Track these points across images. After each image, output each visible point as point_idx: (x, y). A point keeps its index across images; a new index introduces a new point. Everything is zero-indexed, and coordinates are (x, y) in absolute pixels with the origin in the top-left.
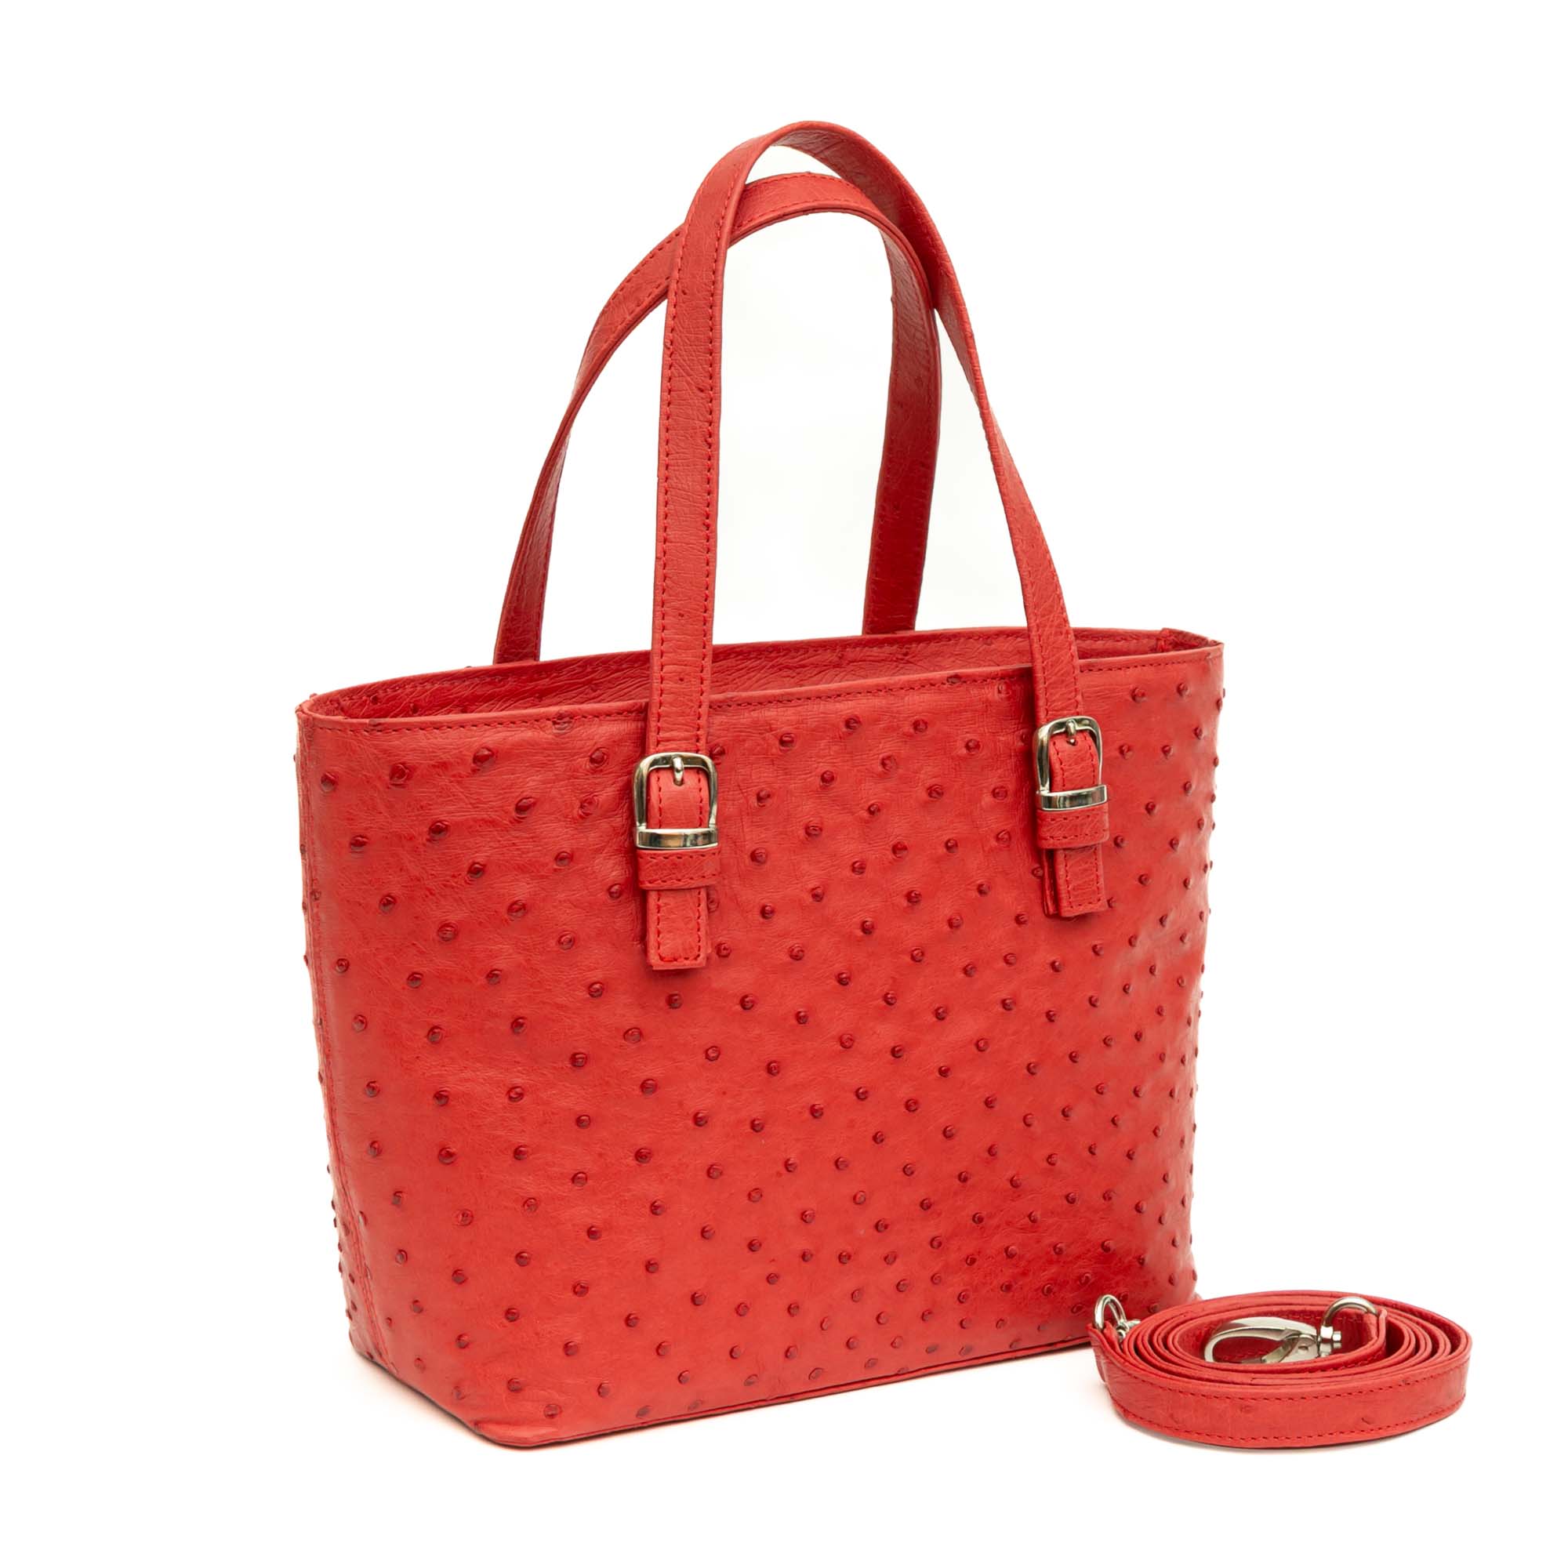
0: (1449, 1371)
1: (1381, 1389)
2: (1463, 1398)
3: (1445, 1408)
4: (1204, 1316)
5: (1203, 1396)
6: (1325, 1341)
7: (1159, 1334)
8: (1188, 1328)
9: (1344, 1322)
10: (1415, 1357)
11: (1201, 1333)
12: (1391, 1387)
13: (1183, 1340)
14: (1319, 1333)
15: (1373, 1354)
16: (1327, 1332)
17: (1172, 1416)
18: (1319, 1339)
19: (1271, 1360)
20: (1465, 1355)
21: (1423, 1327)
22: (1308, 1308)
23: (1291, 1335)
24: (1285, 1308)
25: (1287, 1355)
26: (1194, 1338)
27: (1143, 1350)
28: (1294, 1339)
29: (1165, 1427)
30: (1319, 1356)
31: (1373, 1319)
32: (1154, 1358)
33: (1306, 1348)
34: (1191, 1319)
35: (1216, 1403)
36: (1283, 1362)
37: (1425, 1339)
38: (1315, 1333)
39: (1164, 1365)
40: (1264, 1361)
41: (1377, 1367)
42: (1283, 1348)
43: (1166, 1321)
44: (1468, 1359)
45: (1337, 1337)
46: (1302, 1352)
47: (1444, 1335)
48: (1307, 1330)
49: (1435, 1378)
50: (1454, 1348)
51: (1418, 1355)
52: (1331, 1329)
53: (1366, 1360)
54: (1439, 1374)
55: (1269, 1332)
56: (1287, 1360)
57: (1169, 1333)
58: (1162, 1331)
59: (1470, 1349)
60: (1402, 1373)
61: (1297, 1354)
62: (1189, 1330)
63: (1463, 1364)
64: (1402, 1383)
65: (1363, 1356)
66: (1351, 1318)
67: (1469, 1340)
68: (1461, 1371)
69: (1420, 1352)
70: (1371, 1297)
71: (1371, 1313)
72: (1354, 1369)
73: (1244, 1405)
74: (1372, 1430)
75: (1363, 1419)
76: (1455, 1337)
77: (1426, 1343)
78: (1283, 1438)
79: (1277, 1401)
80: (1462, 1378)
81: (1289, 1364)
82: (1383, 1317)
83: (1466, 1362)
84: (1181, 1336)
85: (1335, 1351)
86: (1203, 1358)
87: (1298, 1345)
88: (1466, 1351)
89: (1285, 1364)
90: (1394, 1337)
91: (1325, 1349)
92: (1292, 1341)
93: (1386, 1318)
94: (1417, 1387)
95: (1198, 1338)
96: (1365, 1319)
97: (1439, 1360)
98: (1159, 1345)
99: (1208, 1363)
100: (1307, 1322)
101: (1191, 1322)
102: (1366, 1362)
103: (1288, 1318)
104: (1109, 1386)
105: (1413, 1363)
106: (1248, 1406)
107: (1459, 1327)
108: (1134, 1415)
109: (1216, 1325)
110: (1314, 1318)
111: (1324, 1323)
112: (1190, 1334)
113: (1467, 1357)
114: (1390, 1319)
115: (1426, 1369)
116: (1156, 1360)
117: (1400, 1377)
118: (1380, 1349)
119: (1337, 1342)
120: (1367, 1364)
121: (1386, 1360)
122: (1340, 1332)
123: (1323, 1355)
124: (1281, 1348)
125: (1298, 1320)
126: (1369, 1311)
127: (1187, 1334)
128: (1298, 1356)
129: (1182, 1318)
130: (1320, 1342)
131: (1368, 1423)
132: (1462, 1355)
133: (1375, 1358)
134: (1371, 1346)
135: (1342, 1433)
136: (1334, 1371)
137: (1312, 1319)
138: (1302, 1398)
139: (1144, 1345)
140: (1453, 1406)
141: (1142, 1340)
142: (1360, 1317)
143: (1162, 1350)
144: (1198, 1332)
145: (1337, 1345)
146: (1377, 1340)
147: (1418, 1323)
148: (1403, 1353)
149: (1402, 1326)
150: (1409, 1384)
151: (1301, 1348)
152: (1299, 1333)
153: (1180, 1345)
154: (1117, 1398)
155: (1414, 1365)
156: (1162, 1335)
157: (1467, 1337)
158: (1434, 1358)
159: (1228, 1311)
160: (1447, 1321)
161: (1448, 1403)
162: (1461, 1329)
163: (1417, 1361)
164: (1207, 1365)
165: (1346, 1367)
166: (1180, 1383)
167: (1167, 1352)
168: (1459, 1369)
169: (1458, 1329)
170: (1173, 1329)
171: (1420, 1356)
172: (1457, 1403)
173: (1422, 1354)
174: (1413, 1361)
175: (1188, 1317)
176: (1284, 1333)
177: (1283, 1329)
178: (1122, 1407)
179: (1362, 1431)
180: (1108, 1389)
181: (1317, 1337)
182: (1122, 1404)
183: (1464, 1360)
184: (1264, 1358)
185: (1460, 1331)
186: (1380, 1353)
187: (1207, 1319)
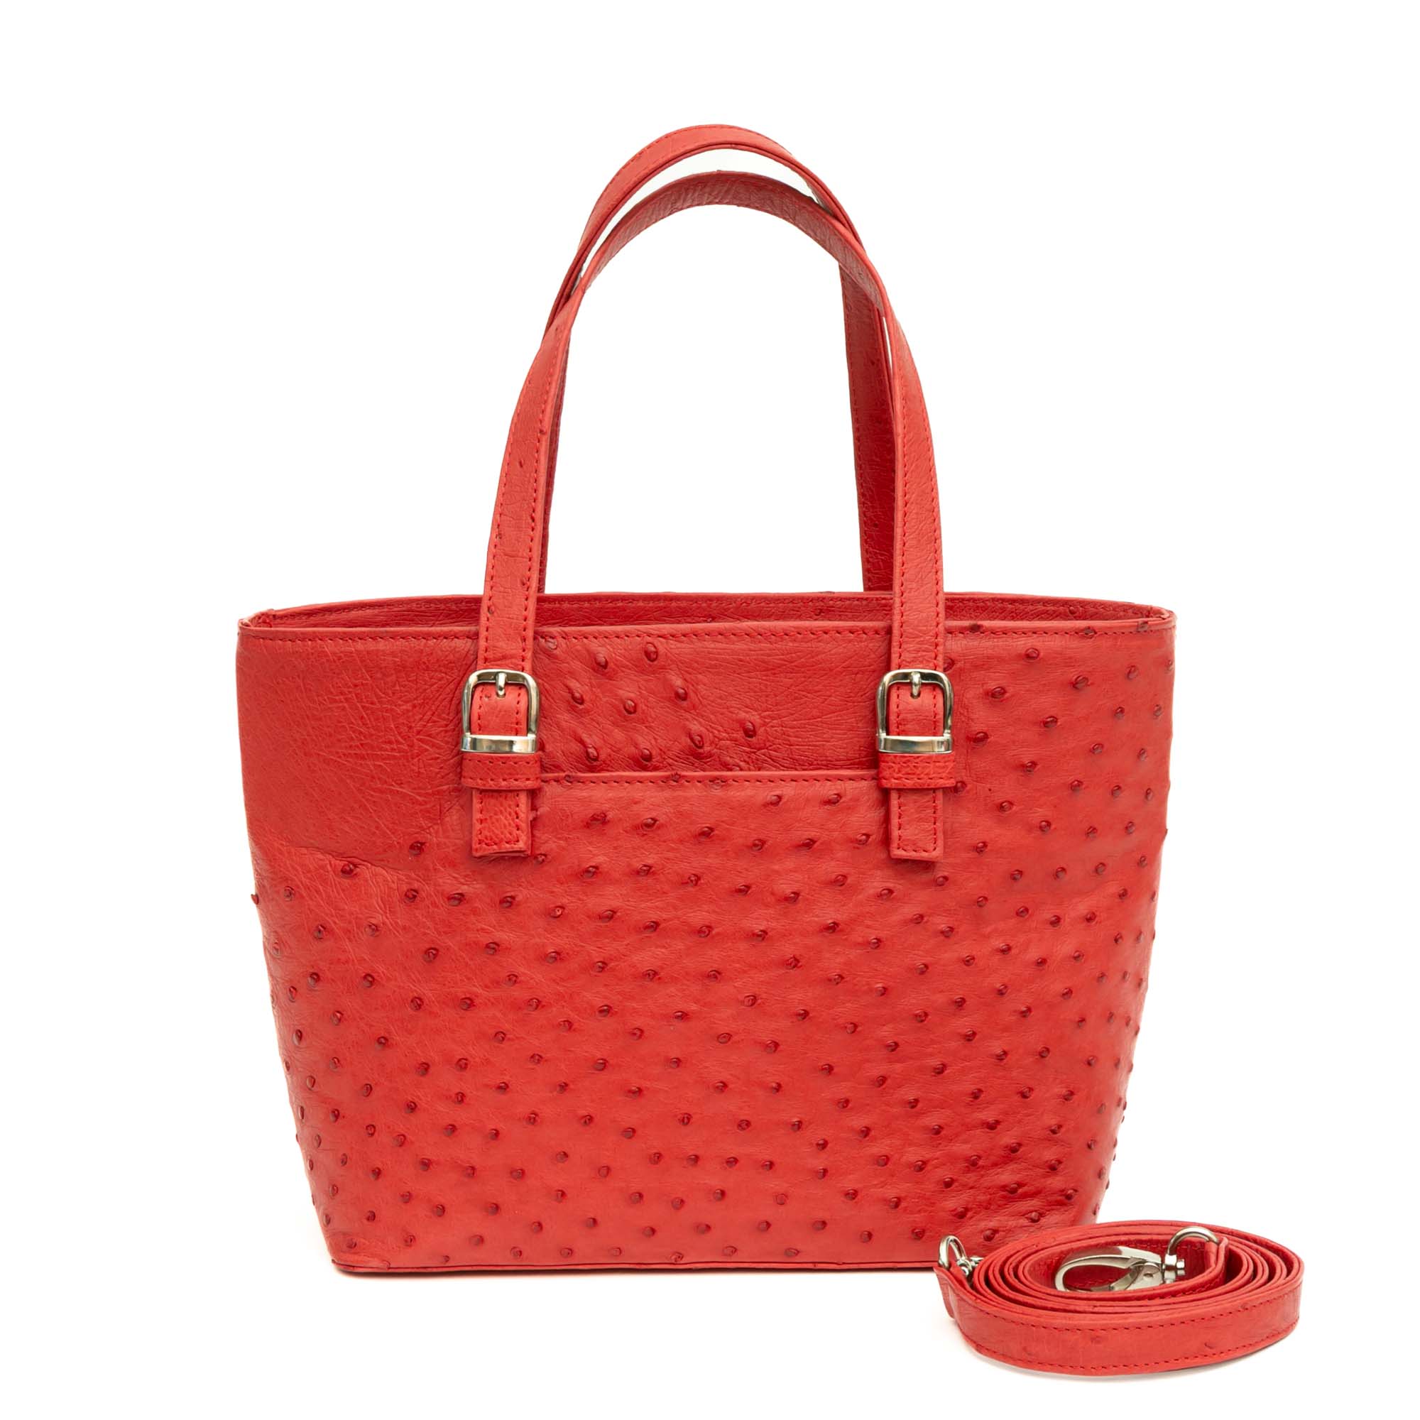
0: (1284, 1295)
1: (1222, 1315)
2: (1297, 1321)
3: (1280, 1330)
4: (1056, 1245)
5: (1055, 1328)
6: (1170, 1268)
7: (1011, 1264)
8: (1039, 1257)
9: (1188, 1250)
10: (1252, 1284)
11: (1052, 1262)
12: (1230, 1313)
13: (1034, 1269)
14: (1163, 1261)
15: (1211, 1281)
16: (1171, 1260)
17: (1025, 1349)
18: (1164, 1267)
19: (1118, 1287)
20: (1299, 1279)
21: (1263, 1255)
22: (1155, 1237)
23: (1137, 1263)
24: (1133, 1238)
25: (1133, 1282)
26: (1046, 1267)
27: (993, 1281)
28: (1139, 1267)
29: (1020, 1360)
30: (1164, 1282)
31: (1213, 1248)
32: (1002, 1288)
33: (1151, 1275)
34: (1042, 1249)
35: (1068, 1335)
36: (1129, 1289)
37: (1263, 1265)
38: (1159, 1261)
39: (1013, 1295)
40: (1113, 1288)
41: (1212, 1294)
42: (1130, 1275)
43: (1018, 1252)
44: (1301, 1283)
45: (1181, 1265)
46: (1146, 1279)
47: (1281, 1261)
48: (1152, 1258)
49: (1271, 1303)
50: (1289, 1272)
51: (1255, 1281)
52: (1174, 1257)
53: (1203, 1287)
54: (1275, 1299)
55: (1116, 1260)
56: (1133, 1287)
57: (1020, 1262)
58: (1013, 1261)
59: (1302, 1273)
60: (1241, 1299)
61: (1142, 1282)
62: (1041, 1260)
63: (1296, 1288)
64: (1241, 1309)
65: (1201, 1284)
66: (1196, 1247)
67: (1301, 1265)
68: (1294, 1295)
69: (1256, 1279)
70: (1213, 1226)
71: (1213, 1241)
72: (1192, 1296)
73: (1094, 1336)
74: (1214, 1354)
75: (1206, 1345)
76: (1289, 1261)
77: (1263, 1271)
78: (1132, 1366)
79: (1125, 1330)
80: (1296, 1301)
81: (1135, 1291)
82: (1223, 1245)
83: (1299, 1285)
84: (1033, 1266)
85: (1179, 1278)
86: (1055, 1287)
87: (1143, 1273)
88: (1298, 1276)
89: (1130, 1292)
90: (1233, 1264)
91: (1170, 1276)
92: (1138, 1268)
93: (1226, 1247)
94: (1254, 1311)
95: (1049, 1266)
96: (1206, 1247)
97: (1275, 1285)
98: (1009, 1274)
99: (1059, 1291)
100: (1153, 1250)
101: (1042, 1252)
102: (1203, 1289)
103: (1136, 1248)
104: (959, 1322)
105: (1250, 1288)
106: (1097, 1337)
107: (1291, 1252)
108: (987, 1349)
109: (1066, 1255)
110: (1158, 1246)
111: (1168, 1251)
112: (1041, 1263)
113: (1300, 1280)
114: (1231, 1247)
115: (1264, 1294)
116: (1004, 1290)
117: (1238, 1303)
118: (1216, 1277)
119: (1181, 1269)
120: (1205, 1291)
121: (1223, 1287)
122: (1183, 1260)
123: (1168, 1282)
124: (1128, 1275)
125: (1145, 1249)
126: (1210, 1240)
127: (1038, 1263)
128: (1144, 1283)
129: (1035, 1248)
130: (1164, 1270)
131: (1211, 1348)
132: (1295, 1280)
133: (1212, 1285)
134: (1207, 1275)
135: (1187, 1358)
136: (1173, 1298)
137: (1159, 1248)
138: (1149, 1327)
139: (994, 1275)
140: (1288, 1328)
141: (993, 1271)
142: (1203, 1244)
143: (1012, 1279)
144: (1049, 1261)
145: (1181, 1273)
146: (1216, 1266)
147: (1257, 1251)
148: (1242, 1277)
149: (1238, 1251)
150: (1247, 1309)
151: (1146, 1275)
152: (1145, 1261)
153: (1030, 1275)
154: (969, 1334)
155: (1250, 1291)
156: (1014, 1264)
157: (1300, 1262)
158: (1272, 1282)
159: (1079, 1240)
160: (1280, 1247)
161: (1284, 1326)
162: (1294, 1254)
163: (1253, 1287)
164: (1060, 1294)
165: (1184, 1293)
166: (1032, 1315)
167: (1016, 1280)
168: (1292, 1293)
169: (1290, 1253)
170: (1024, 1258)
171: (1257, 1282)
172: (1292, 1325)
173: (1259, 1280)
174: (1250, 1287)
175: (1040, 1247)
176: (1129, 1261)
177: (1129, 1257)
178: (975, 1342)
179: (1206, 1356)
180: (959, 1326)
181: (1162, 1265)
182: (974, 1339)
183: (1296, 1285)
184: (1113, 1285)
185: (1293, 1256)
186: (1218, 1280)
187: (1058, 1249)
